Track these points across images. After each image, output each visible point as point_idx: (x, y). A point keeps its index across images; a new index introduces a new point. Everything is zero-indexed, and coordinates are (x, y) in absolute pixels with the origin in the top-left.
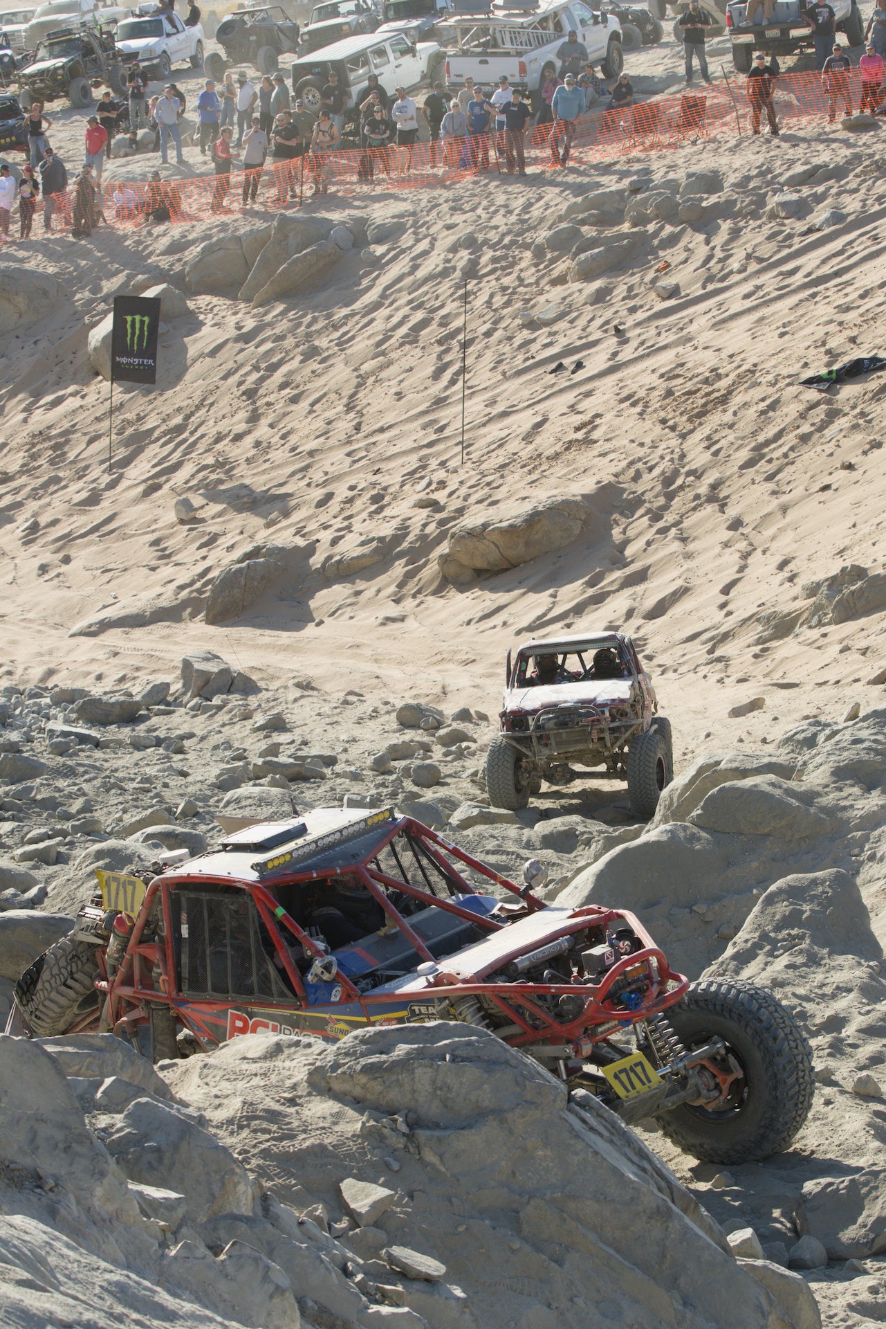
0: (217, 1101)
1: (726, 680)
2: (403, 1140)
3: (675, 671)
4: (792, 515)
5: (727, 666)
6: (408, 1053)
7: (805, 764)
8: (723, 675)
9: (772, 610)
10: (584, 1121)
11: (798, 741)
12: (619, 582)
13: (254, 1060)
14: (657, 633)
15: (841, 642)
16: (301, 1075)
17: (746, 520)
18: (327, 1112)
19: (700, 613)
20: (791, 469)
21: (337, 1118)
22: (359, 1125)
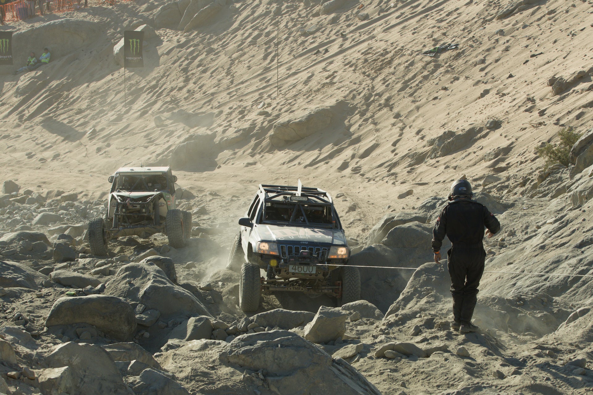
0: (180, 369)
1: (396, 183)
2: (261, 382)
3: (374, 180)
4: (421, 111)
5: (396, 177)
6: (262, 345)
7: (431, 216)
8: (395, 181)
9: (415, 152)
10: (339, 370)
11: (428, 207)
12: (348, 143)
13: (196, 351)
14: (365, 164)
15: (445, 164)
16: (216, 356)
17: (402, 114)
18: (228, 372)
19: (384, 155)
20: (420, 91)
21: (232, 374)
22: (242, 376)
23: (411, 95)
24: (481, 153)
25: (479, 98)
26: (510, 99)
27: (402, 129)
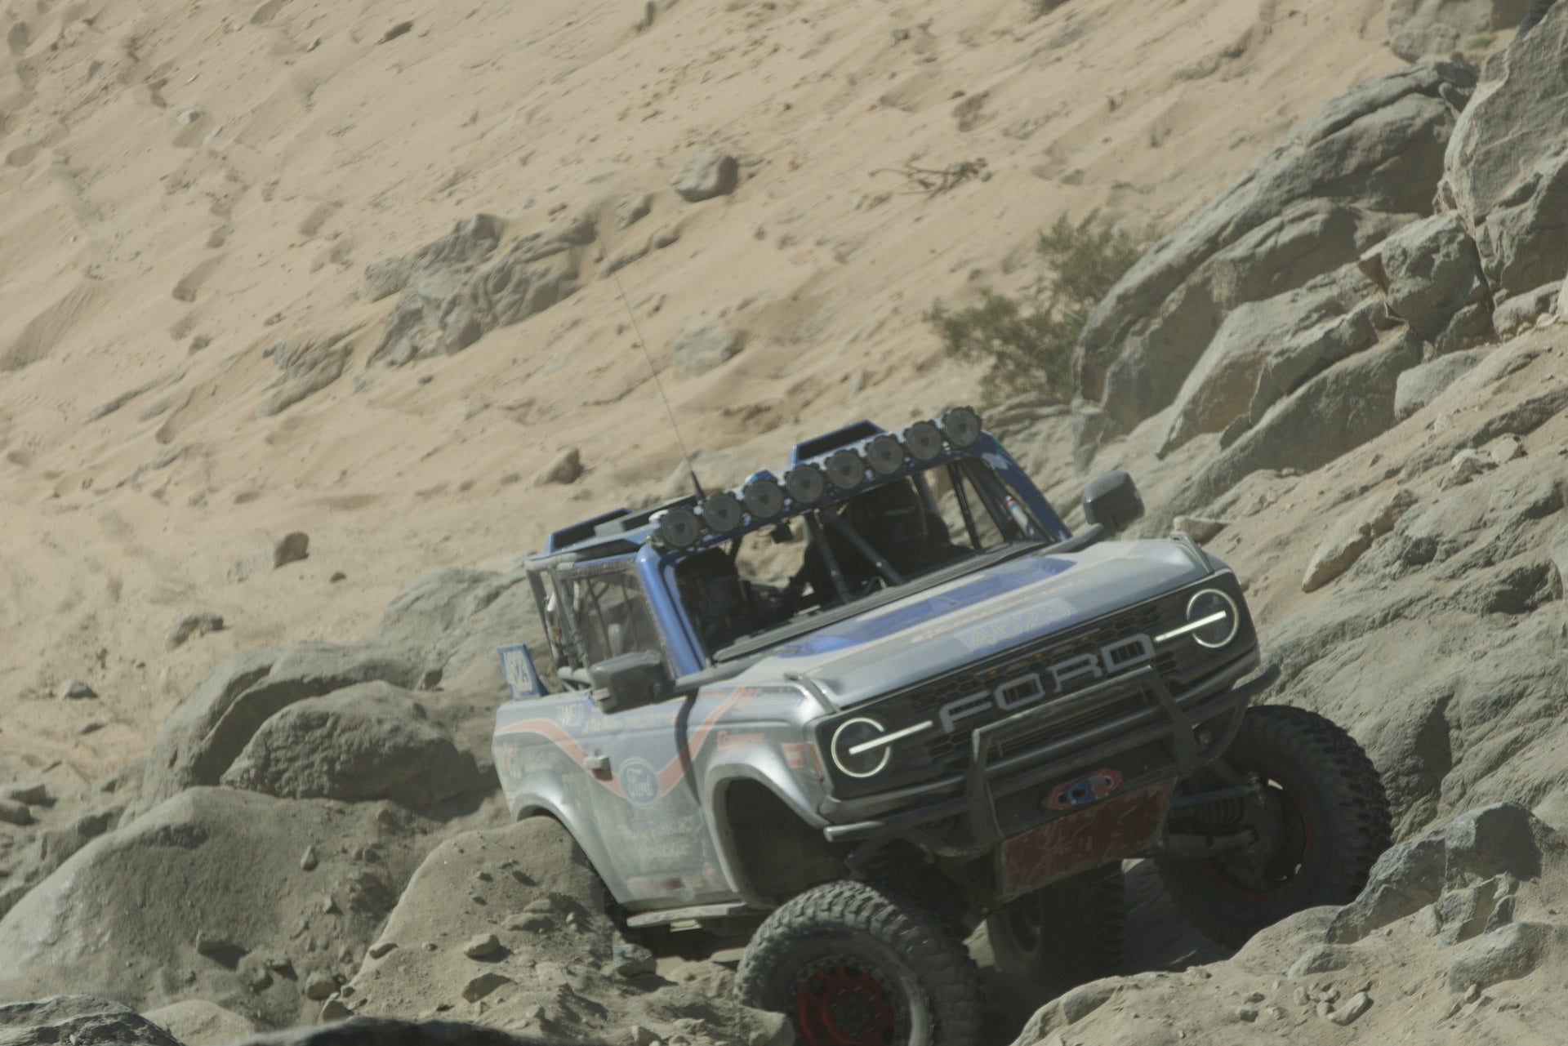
1: (213, 500)
3: (86, 485)
4: (327, 101)
5: (208, 471)
7: (442, 657)
8: (202, 486)
9: (300, 330)
11: (422, 613)
15: (467, 393)
19: (133, 348)
24: (656, 332)
25: (640, 28)
26: (804, 37)
27: (221, 207)
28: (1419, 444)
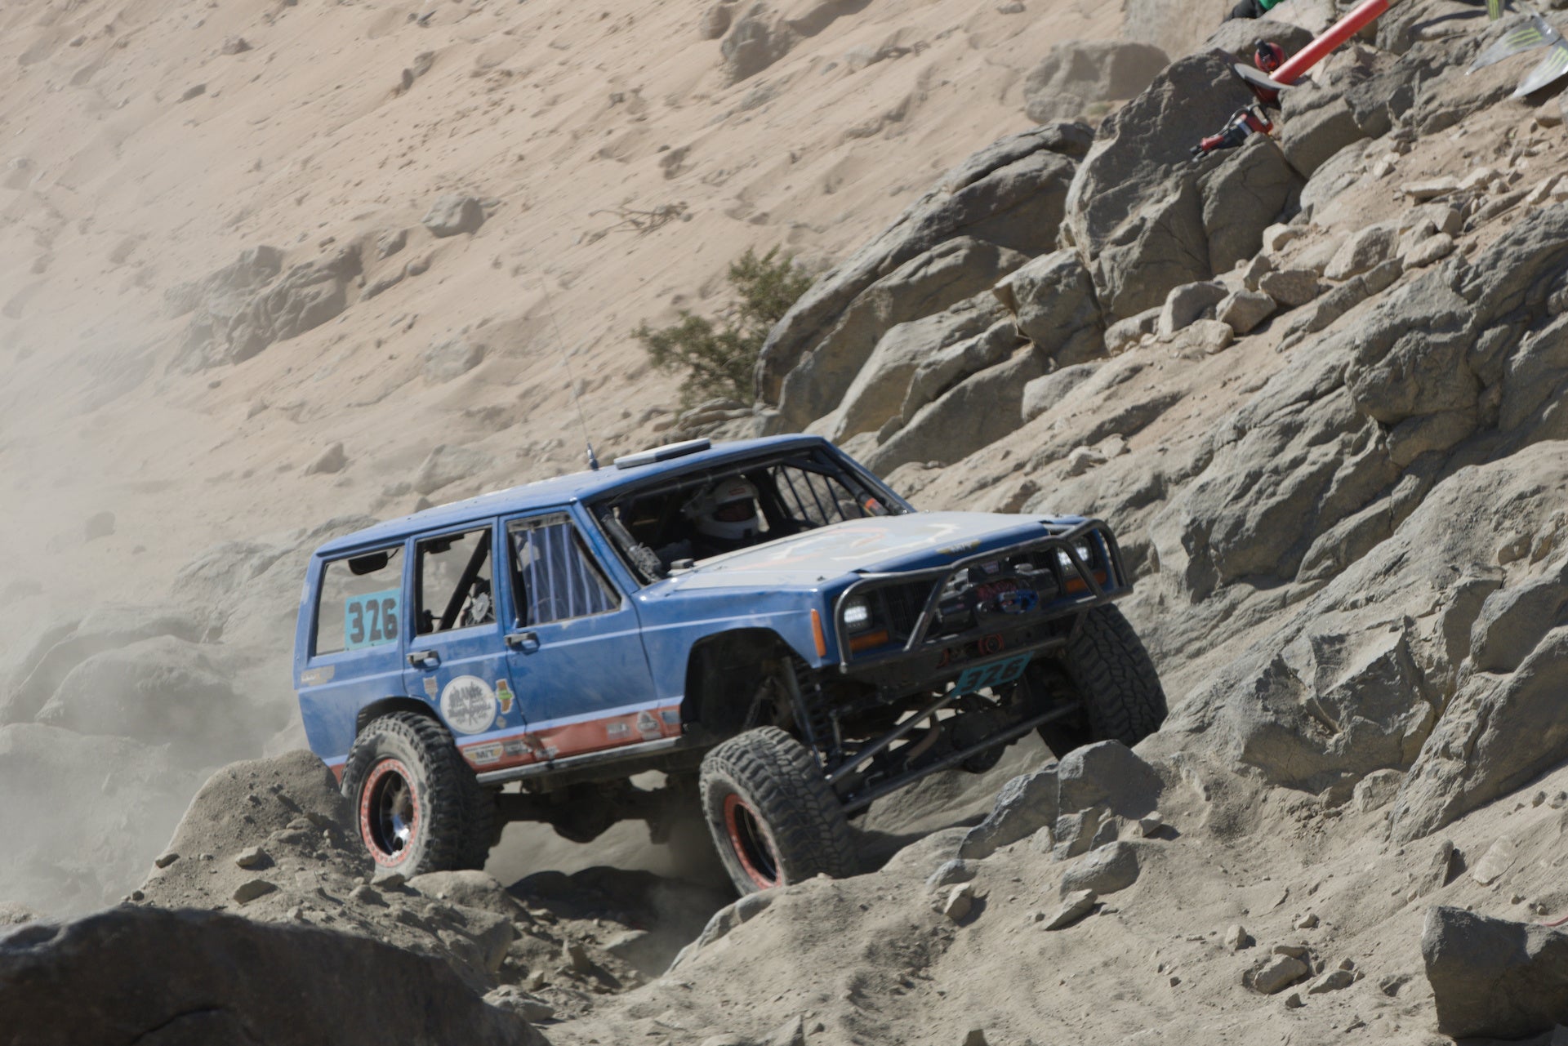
23: (80, 78)
24: (407, 347)
25: (398, 91)
26: (535, 99)
28: (1042, 442)
